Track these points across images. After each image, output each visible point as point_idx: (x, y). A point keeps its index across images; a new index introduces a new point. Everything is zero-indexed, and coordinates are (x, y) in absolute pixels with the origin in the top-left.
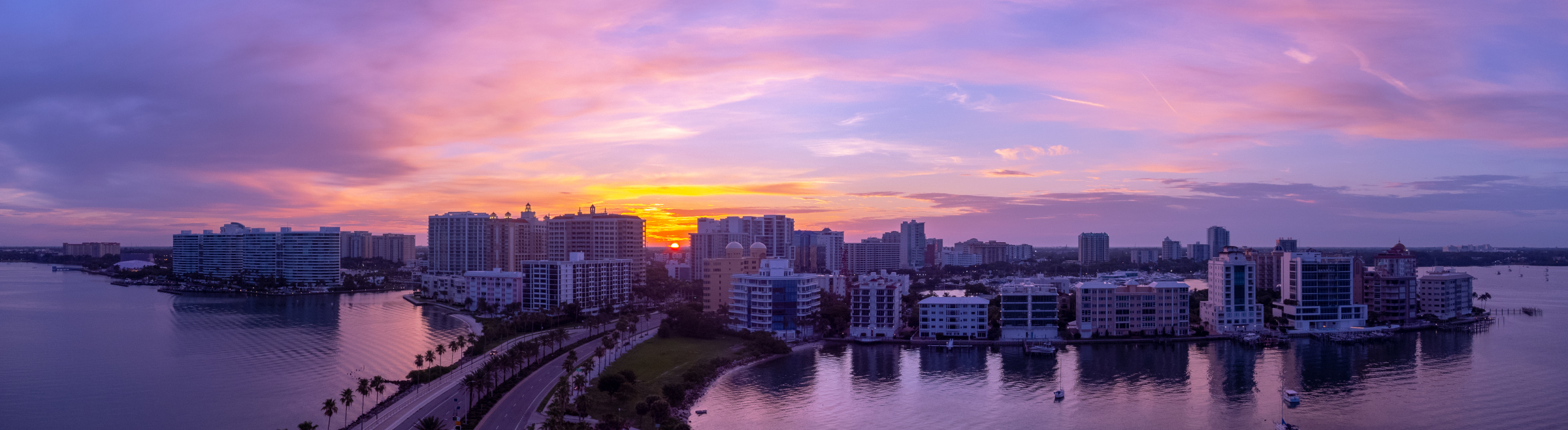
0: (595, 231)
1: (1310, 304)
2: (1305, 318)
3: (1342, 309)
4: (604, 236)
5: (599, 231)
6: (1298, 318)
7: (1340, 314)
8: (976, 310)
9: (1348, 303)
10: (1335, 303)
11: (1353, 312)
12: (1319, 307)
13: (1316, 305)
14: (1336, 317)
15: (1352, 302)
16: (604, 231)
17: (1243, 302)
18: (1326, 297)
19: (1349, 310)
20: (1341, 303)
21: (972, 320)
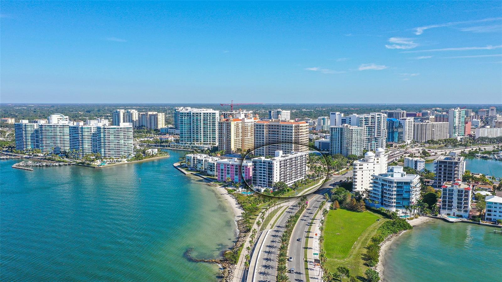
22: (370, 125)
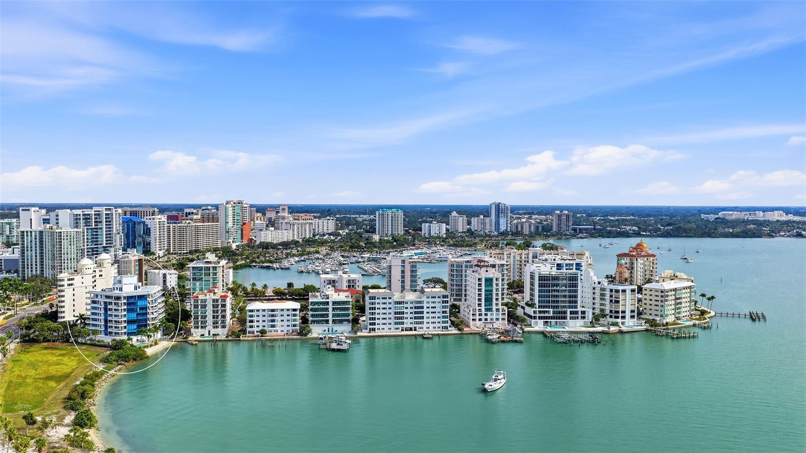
1: (544, 307)
2: (540, 318)
3: (571, 312)
6: (535, 318)
7: (568, 315)
8: (290, 313)
9: (576, 307)
10: (565, 307)
11: (580, 315)
12: (551, 310)
13: (549, 308)
14: (565, 318)
15: (579, 307)
17: (491, 305)
18: (557, 302)
19: (577, 313)
20: (569, 307)
21: (287, 320)
22: (93, 227)
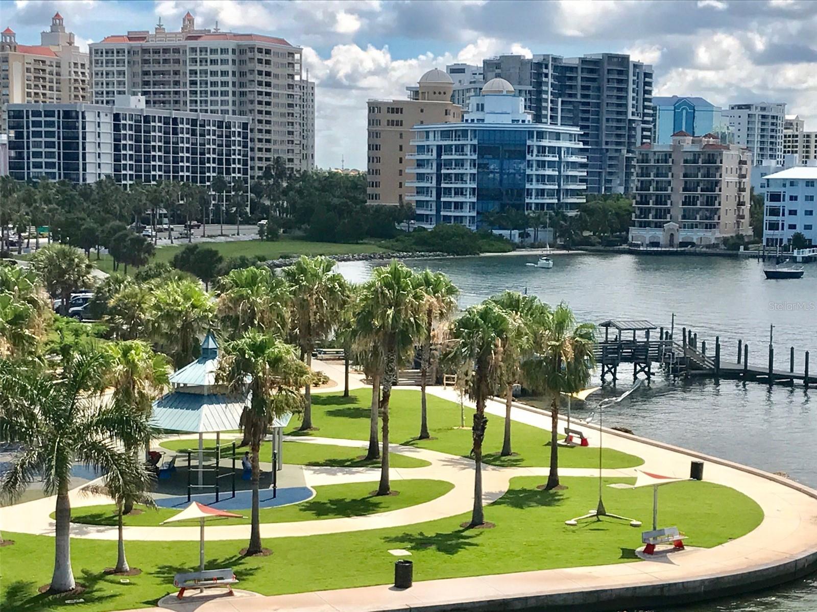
0: (189, 68)
4: (210, 79)
5: (198, 68)
16: (210, 68)
22: (580, 98)
